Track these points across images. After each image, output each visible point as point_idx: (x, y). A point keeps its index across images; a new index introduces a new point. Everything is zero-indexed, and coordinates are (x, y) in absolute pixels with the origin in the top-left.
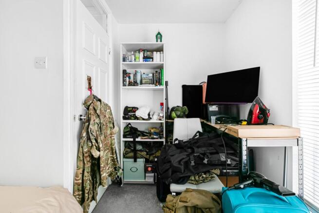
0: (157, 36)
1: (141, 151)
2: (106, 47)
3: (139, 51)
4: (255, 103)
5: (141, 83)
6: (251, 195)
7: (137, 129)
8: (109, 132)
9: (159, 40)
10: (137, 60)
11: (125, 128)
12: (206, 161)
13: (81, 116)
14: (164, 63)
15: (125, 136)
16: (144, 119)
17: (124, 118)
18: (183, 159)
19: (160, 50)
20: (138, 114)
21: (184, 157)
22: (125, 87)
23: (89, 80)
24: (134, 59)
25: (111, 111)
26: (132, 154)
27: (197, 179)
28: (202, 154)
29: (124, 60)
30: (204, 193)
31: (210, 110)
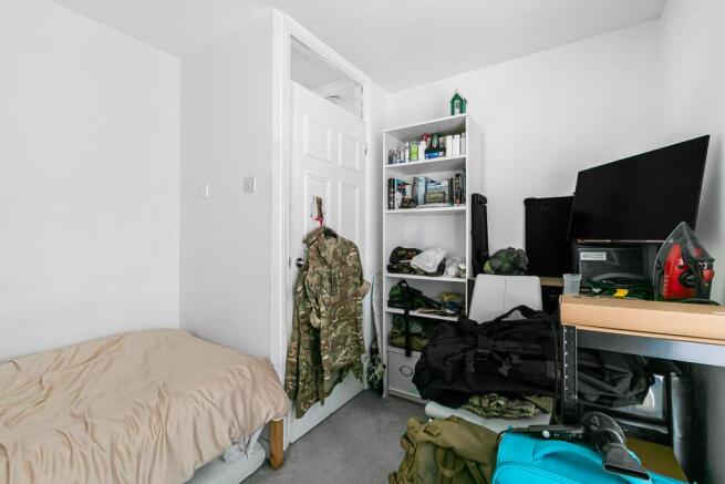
0: (452, 102)
1: (418, 335)
2: (357, 145)
3: (420, 139)
4: (671, 241)
5: (425, 202)
6: (547, 456)
7: (420, 292)
8: (350, 291)
9: (457, 110)
10: (414, 157)
11: (393, 289)
12: (504, 370)
13: (300, 260)
14: (467, 156)
15: (391, 304)
16: (426, 274)
17: (390, 269)
18: (453, 355)
19: (460, 130)
20: (415, 262)
21: (456, 351)
22: (392, 211)
23: (319, 202)
24: (407, 156)
25: (358, 254)
26: (402, 340)
27: (485, 404)
28: (499, 353)
29: (391, 161)
30: (482, 435)
31: (582, 258)
